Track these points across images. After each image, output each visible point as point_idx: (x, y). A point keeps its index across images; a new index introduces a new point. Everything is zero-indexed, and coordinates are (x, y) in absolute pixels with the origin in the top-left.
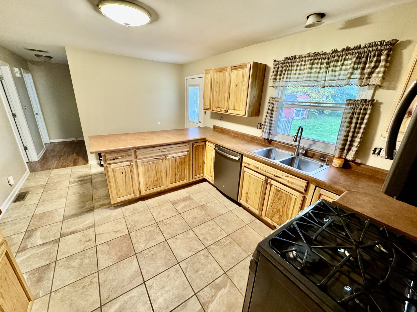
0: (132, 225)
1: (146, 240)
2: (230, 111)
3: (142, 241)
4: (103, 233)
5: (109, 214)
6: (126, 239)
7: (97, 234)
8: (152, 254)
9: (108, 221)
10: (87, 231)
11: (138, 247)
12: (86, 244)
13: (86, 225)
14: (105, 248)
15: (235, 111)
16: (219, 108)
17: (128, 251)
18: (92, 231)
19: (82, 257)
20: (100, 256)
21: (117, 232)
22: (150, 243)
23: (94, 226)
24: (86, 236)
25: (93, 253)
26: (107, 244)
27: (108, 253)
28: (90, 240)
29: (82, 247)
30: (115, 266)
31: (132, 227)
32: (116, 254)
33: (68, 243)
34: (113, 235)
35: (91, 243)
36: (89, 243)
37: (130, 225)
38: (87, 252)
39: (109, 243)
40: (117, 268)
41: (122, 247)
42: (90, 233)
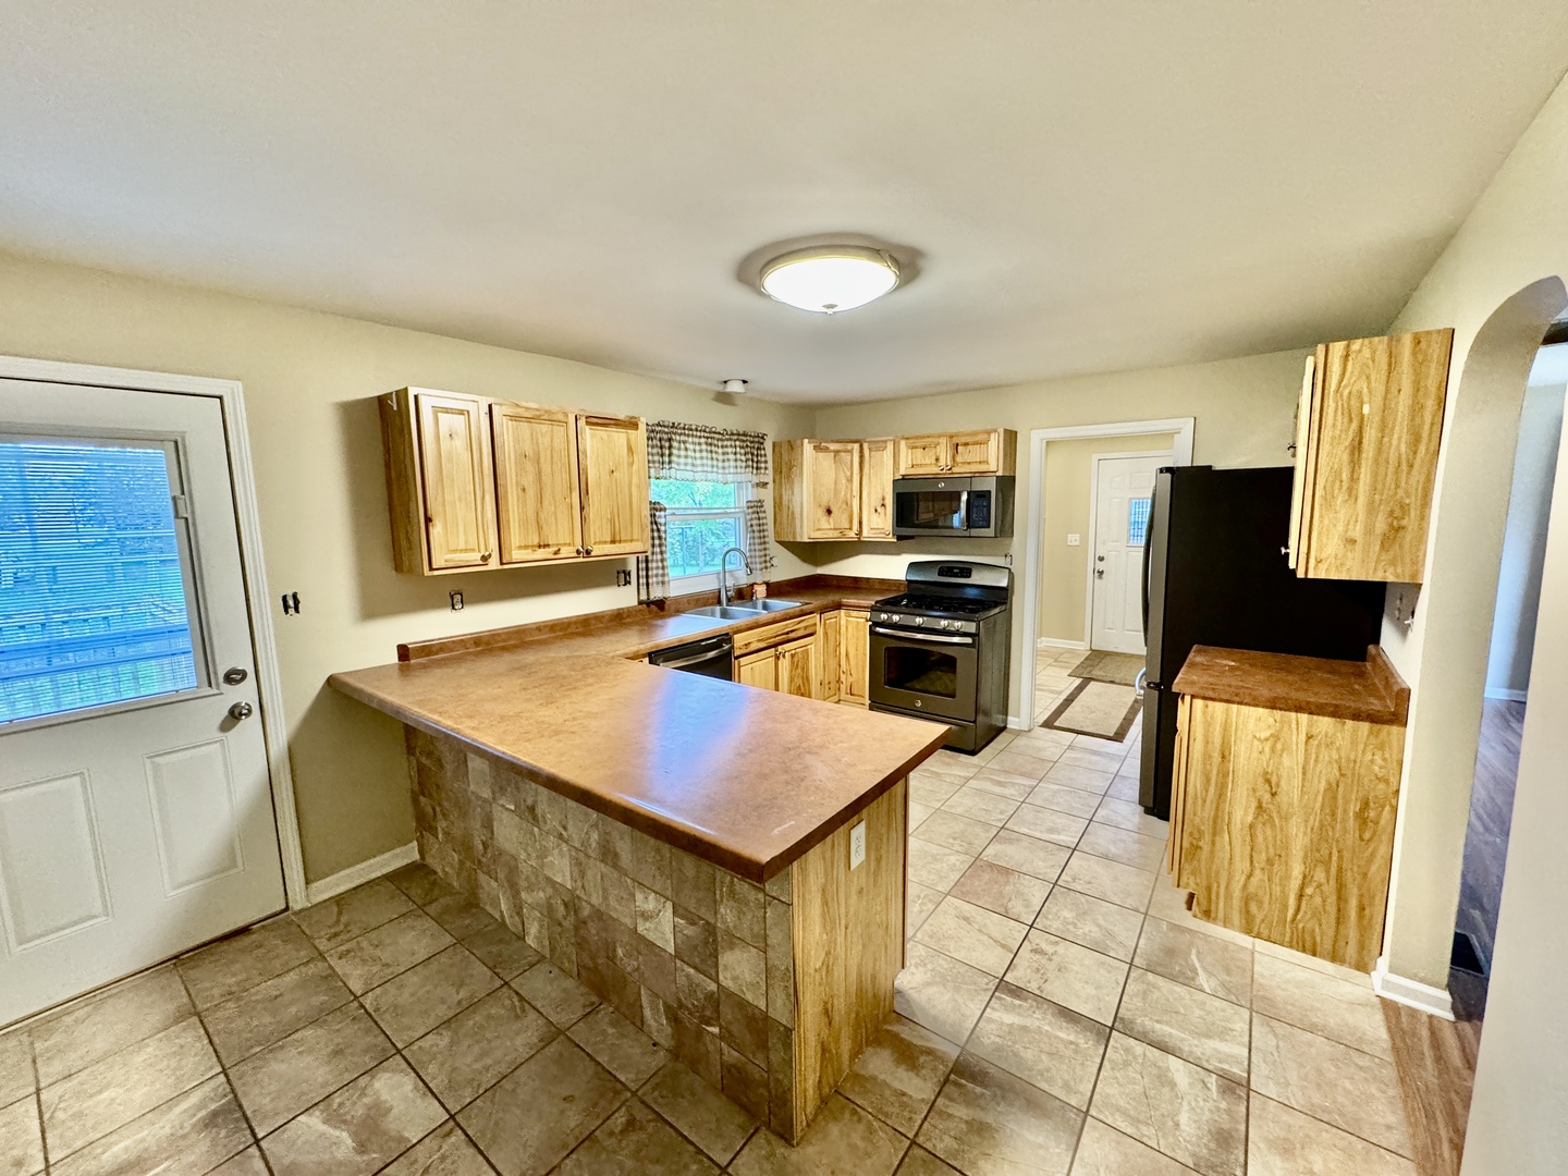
0: (922, 903)
1: (936, 860)
2: (597, 550)
3: (944, 865)
4: (995, 941)
5: (932, 990)
6: (964, 890)
7: (1011, 952)
8: (954, 839)
9: (958, 965)
10: (1029, 982)
11: (962, 863)
12: (1050, 949)
13: (1020, 1006)
14: (1016, 907)
15: (617, 545)
16: (547, 546)
17: (983, 871)
18: (1015, 973)
19: (1071, 927)
20: (1037, 903)
21: (966, 919)
22: (935, 852)
23: (1002, 986)
24: (1038, 969)
25: (1047, 918)
26: (1006, 912)
27: (1019, 893)
28: (1035, 951)
29: (1062, 948)
30: (1024, 870)
31: (926, 900)
32: (1007, 883)
33: (1091, 990)
34: (979, 919)
35: (1037, 941)
36: (1044, 946)
37: (925, 908)
38: (1057, 929)
39: (1002, 910)
40: (1022, 865)
41: (986, 883)
42: (1025, 970)
